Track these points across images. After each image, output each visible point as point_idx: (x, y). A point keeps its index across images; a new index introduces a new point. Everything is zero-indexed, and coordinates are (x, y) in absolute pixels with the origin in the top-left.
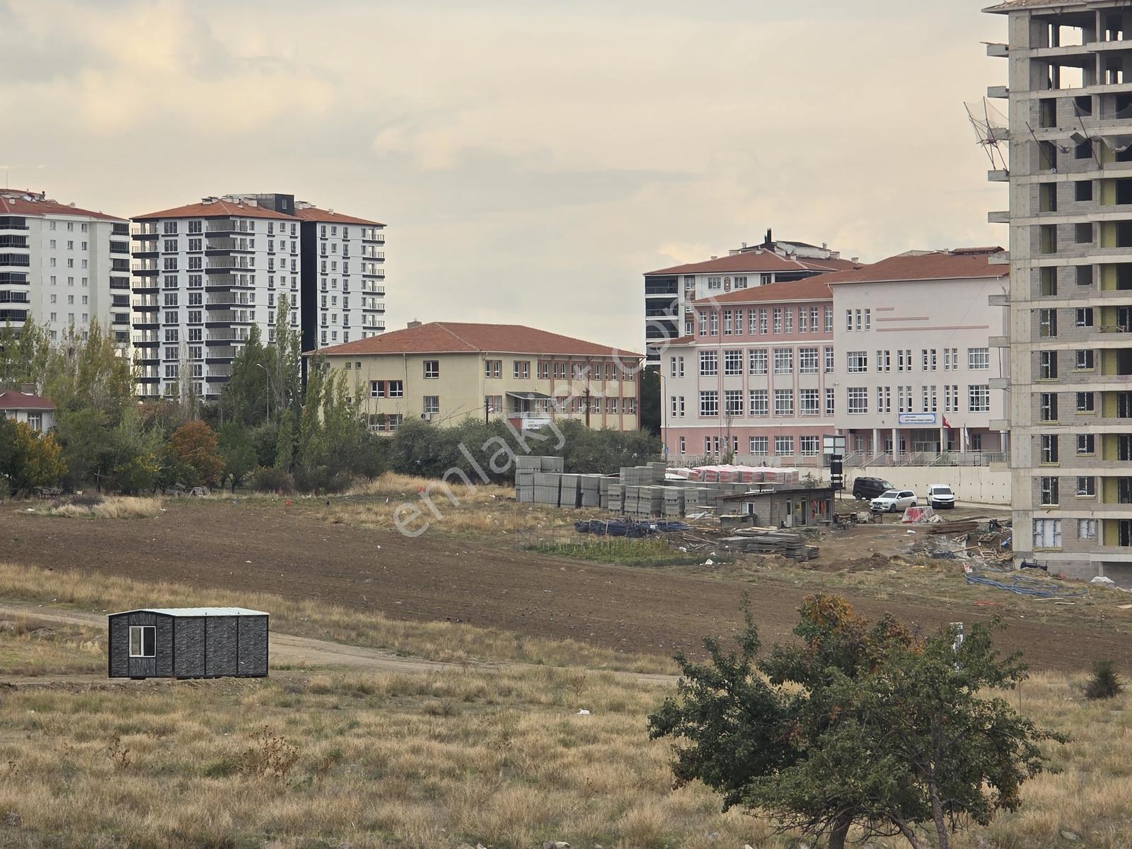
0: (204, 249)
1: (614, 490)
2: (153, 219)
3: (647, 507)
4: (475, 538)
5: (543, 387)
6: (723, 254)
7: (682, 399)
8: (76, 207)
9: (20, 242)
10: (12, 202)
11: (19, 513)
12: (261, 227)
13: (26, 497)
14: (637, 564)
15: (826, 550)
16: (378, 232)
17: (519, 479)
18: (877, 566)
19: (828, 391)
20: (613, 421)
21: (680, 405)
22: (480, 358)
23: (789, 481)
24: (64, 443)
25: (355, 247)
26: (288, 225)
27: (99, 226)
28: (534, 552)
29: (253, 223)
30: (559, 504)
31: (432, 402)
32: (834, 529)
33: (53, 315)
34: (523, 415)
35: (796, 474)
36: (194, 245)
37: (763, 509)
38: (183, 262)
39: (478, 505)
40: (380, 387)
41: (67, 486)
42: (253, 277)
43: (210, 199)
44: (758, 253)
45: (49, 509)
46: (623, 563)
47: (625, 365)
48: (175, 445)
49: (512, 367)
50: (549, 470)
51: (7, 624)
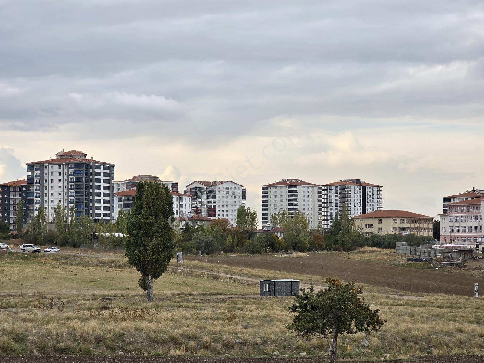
0: (339, 193)
1: (419, 250)
2: (326, 186)
3: (427, 255)
4: (381, 262)
5: (408, 225)
6: (462, 193)
7: (445, 228)
8: (310, 183)
9: (296, 191)
10: (294, 182)
11: (273, 256)
12: (352, 187)
13: (276, 253)
14: (419, 269)
15: (469, 265)
16: (381, 188)
17: (397, 248)
18: (479, 269)
19: (481, 226)
20: (426, 234)
22: (392, 218)
23: (465, 248)
24: (286, 240)
25: (375, 192)
26: (359, 187)
27: (315, 187)
28: (394, 266)
29: (350, 186)
30: (406, 254)
31: (380, 229)
32: (472, 260)
33: (304, 209)
34: (402, 232)
35: (466, 247)
36: (336, 192)
37: (454, 255)
38: (334, 196)
39: (386, 254)
40: (368, 226)
41: (286, 250)
42: (350, 199)
43: (340, 181)
44: (471, 192)
45: (280, 255)
46: (415, 268)
47: (429, 220)
48: (313, 240)
49: (400, 220)
50: (404, 246)
51: (250, 283)
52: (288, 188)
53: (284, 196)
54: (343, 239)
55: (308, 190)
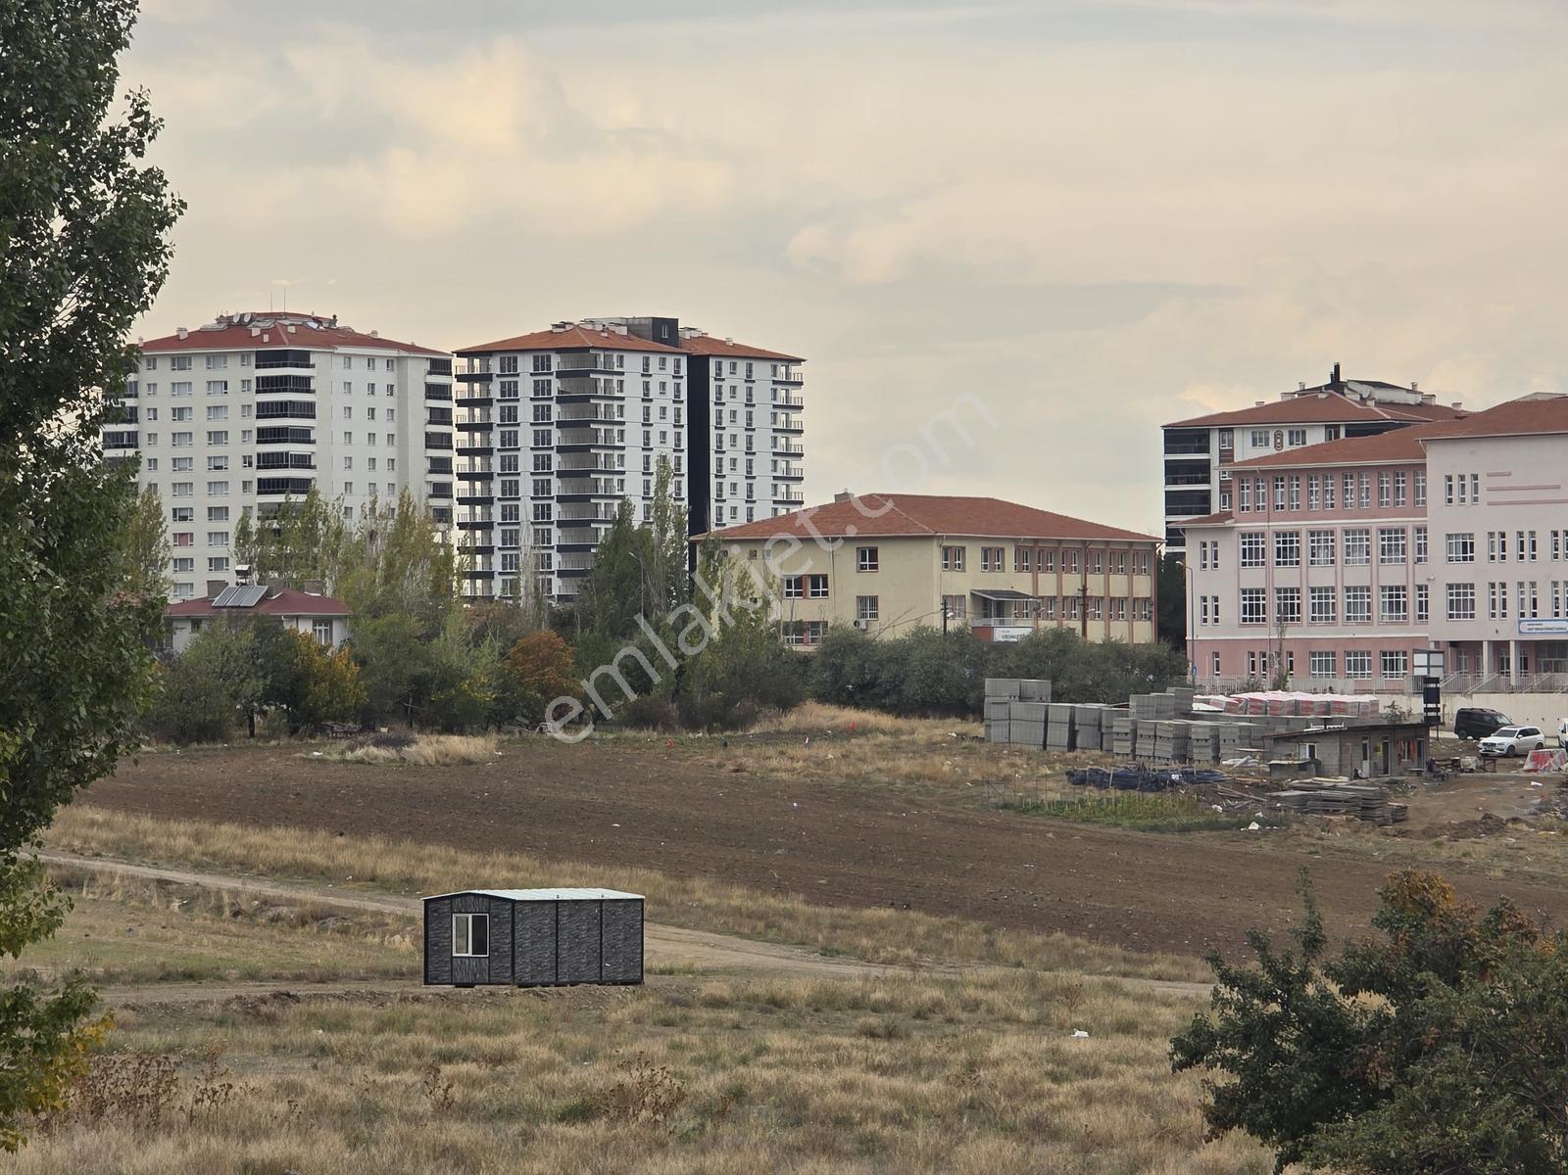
0: (554, 393)
1: (1121, 725)
2: (484, 353)
3: (1166, 749)
4: (928, 793)
5: (1022, 583)
6: (1273, 398)
7: (1216, 599)
8: (379, 336)
9: (303, 385)
10: (292, 329)
11: (301, 758)
12: (633, 363)
13: (312, 737)
14: (1154, 828)
15: (1417, 809)
16: (794, 369)
17: (989, 711)
18: (1489, 831)
19: (1420, 588)
20: (1119, 631)
21: (1212, 608)
22: (935, 543)
23: (1364, 714)
24: (363, 662)
25: (762, 391)
26: (670, 360)
27: (410, 362)
28: (1011, 812)
29: (622, 357)
30: (1045, 746)
31: (868, 604)
33: (348, 485)
34: (993, 621)
35: (1375, 704)
36: (541, 389)
37: (1329, 753)
38: (525, 412)
39: (933, 747)
40: (797, 586)
41: (367, 721)
42: (622, 432)
43: (563, 325)
44: (1322, 396)
45: (343, 753)
46: (1133, 827)
47: (1137, 552)
48: (515, 664)
49: (979, 555)
50: (1030, 699)
51: (284, 910)
52: (257, 367)
53: (235, 410)
55: (371, 376)
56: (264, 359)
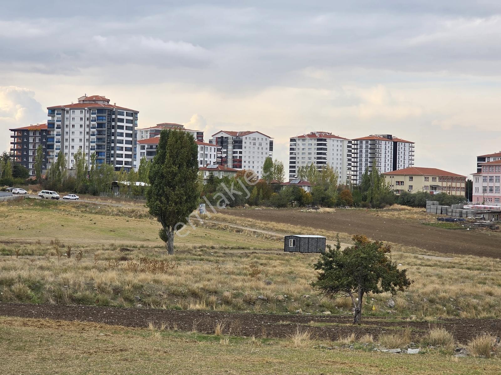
0: (369, 148)
1: (450, 210)
2: (357, 140)
3: (458, 215)
4: (410, 221)
5: (440, 184)
6: (498, 152)
8: (339, 137)
9: (325, 145)
10: (324, 135)
11: (299, 211)
12: (383, 142)
13: (303, 207)
14: (449, 229)
16: (413, 144)
17: (427, 207)
20: (458, 193)
21: (477, 189)
22: (423, 176)
23: (498, 210)
24: (313, 194)
25: (407, 148)
26: (390, 142)
27: (345, 141)
28: (424, 225)
29: (381, 141)
30: (436, 213)
31: (411, 187)
33: (333, 163)
34: (434, 191)
36: (367, 147)
37: (486, 216)
38: (364, 151)
39: (416, 213)
40: (398, 183)
41: (313, 205)
42: (381, 155)
43: (371, 135)
45: (306, 210)
46: (446, 228)
47: (462, 179)
48: (341, 195)
49: (432, 179)
50: (435, 205)
51: (274, 238)
53: (313, 149)
54: (371, 195)
55: (337, 144)
56: (318, 140)
